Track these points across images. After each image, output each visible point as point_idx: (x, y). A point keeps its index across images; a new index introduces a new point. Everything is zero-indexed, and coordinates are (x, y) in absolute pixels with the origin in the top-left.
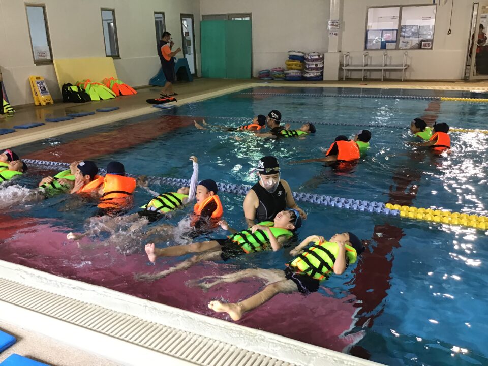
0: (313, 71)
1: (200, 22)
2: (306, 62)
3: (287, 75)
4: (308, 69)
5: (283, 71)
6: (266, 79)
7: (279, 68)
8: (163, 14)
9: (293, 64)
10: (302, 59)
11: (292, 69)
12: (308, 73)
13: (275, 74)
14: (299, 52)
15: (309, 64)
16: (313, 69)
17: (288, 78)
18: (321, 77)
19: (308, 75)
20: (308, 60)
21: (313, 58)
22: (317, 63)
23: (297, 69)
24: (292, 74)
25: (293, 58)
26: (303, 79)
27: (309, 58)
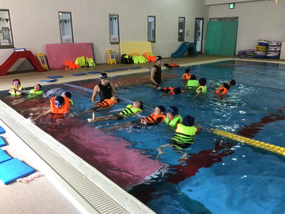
0: (273, 53)
1: (208, 22)
2: (269, 47)
3: (256, 55)
4: (270, 51)
5: (253, 52)
6: (242, 56)
7: (251, 50)
8: (184, 18)
9: (260, 48)
10: (267, 45)
11: (259, 51)
12: (269, 54)
13: (248, 54)
14: (265, 41)
15: (271, 48)
16: (272, 51)
17: (256, 56)
18: (278, 57)
19: (269, 55)
20: (270, 46)
21: (273, 44)
22: (275, 48)
23: (262, 51)
24: (258, 54)
25: (260, 44)
26: (266, 57)
27: (271, 45)
